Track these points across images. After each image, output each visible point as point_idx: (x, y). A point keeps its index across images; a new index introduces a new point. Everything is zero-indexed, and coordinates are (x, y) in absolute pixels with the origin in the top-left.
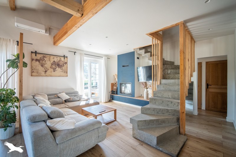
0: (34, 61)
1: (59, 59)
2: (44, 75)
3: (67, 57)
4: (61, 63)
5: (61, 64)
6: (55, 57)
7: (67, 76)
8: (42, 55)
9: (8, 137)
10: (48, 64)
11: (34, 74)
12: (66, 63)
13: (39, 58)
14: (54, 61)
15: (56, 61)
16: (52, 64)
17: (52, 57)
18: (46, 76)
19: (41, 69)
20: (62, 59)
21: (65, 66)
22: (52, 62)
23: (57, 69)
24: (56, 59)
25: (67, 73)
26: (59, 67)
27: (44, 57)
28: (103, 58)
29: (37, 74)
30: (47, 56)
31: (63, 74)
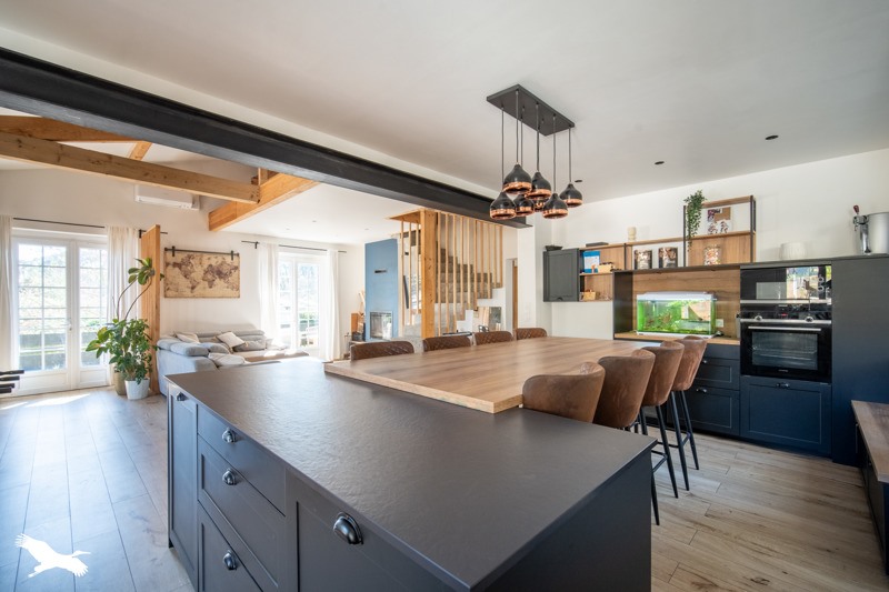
0: (170, 267)
1: (220, 259)
2: (190, 295)
3: (238, 255)
4: (225, 269)
5: (224, 272)
6: (212, 256)
7: (239, 297)
8: (186, 255)
9: (140, 397)
10: (198, 273)
11: (169, 293)
12: (236, 268)
13: (179, 261)
14: (210, 266)
15: (214, 264)
16: (206, 272)
17: (206, 257)
18: (194, 297)
19: (184, 283)
20: (228, 259)
21: (235, 274)
22: (205, 267)
23: (217, 281)
24: (214, 261)
25: (238, 289)
26: (220, 278)
27: (189, 257)
28: (328, 253)
29: (175, 293)
30: (195, 254)
31: (229, 291)
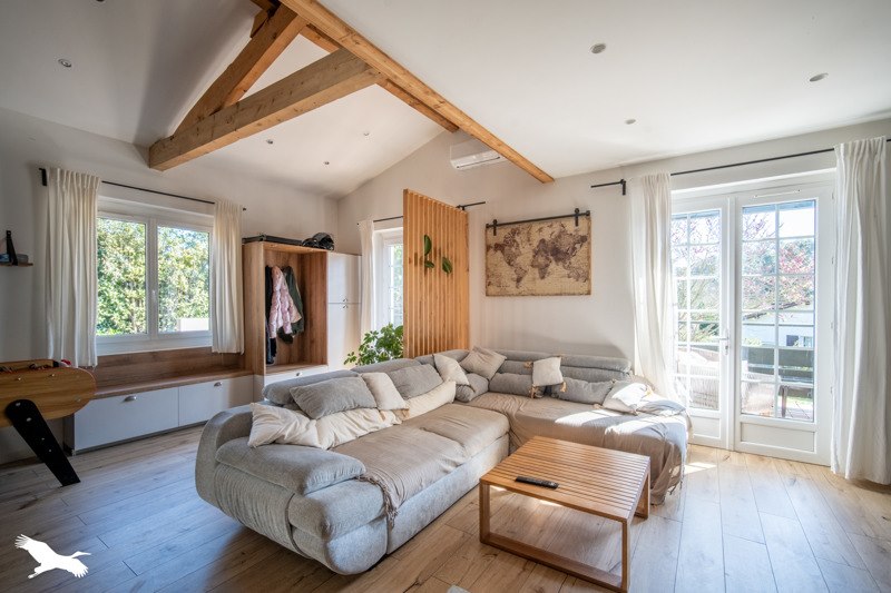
0: (492, 252)
1: (556, 228)
2: (514, 290)
3: (588, 214)
4: (565, 244)
5: (564, 249)
6: (545, 225)
7: (589, 293)
8: (509, 229)
10: (525, 254)
11: (492, 289)
12: (584, 239)
13: (501, 241)
14: (543, 241)
15: (547, 238)
16: (536, 253)
17: (536, 227)
18: (520, 294)
19: (507, 273)
20: (570, 225)
21: (581, 251)
22: (535, 244)
23: (553, 266)
24: (548, 233)
25: (587, 279)
26: (557, 260)
27: (514, 232)
29: (498, 290)
30: (521, 226)
31: (571, 284)
